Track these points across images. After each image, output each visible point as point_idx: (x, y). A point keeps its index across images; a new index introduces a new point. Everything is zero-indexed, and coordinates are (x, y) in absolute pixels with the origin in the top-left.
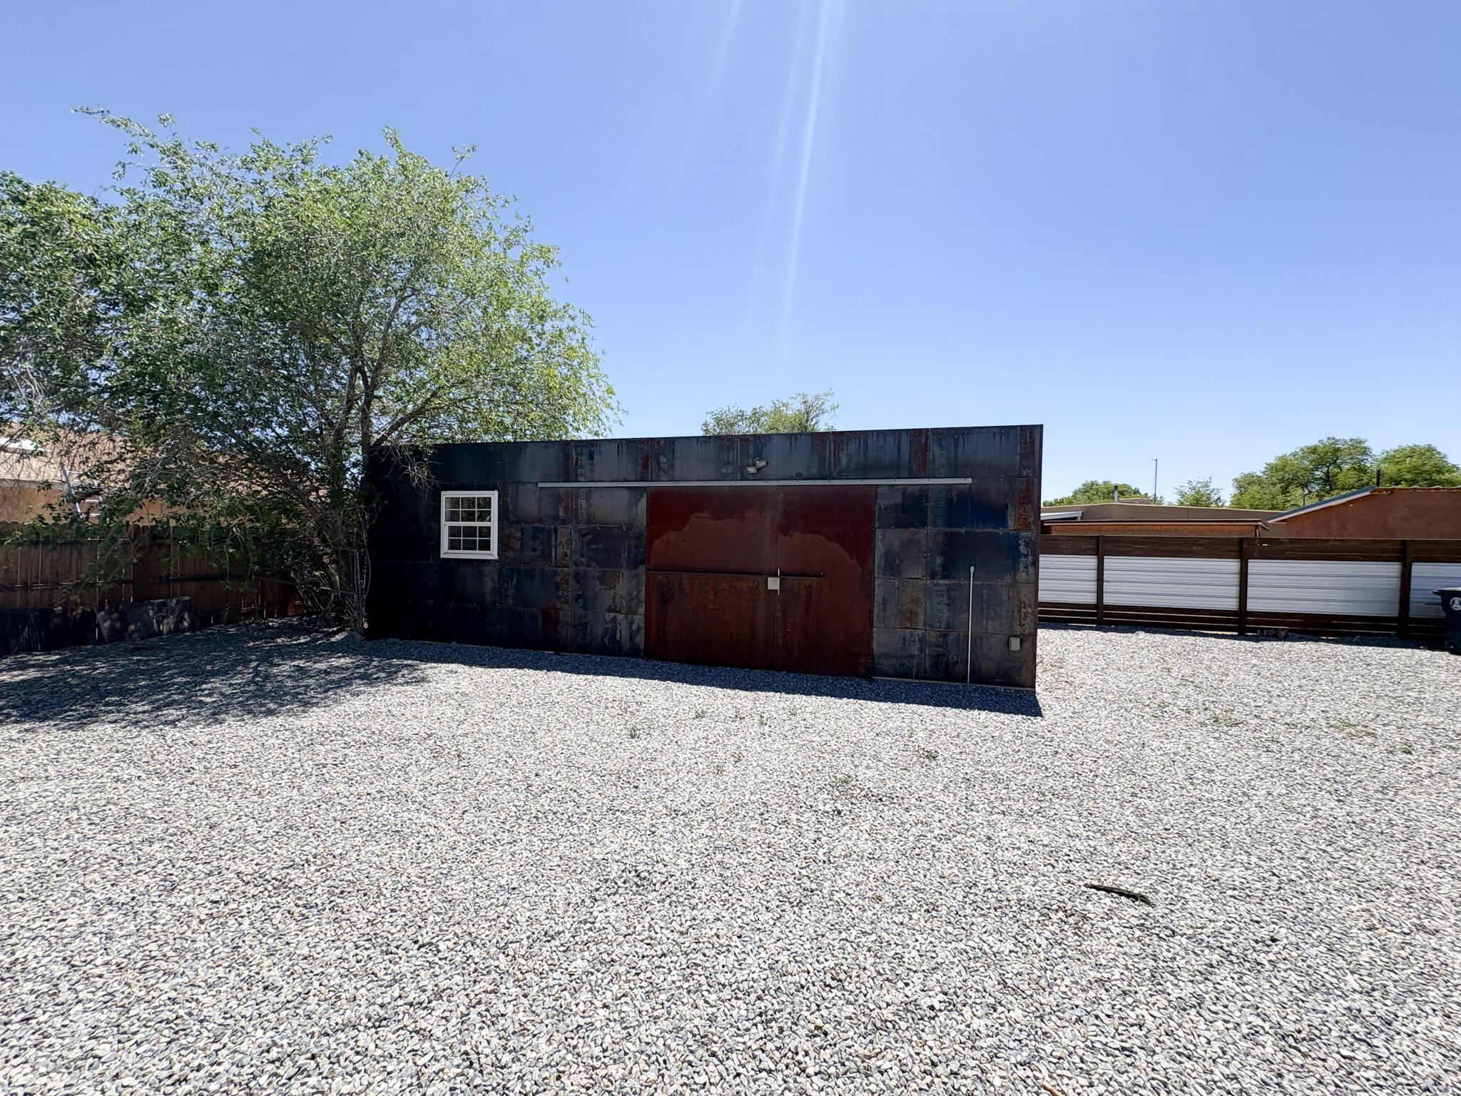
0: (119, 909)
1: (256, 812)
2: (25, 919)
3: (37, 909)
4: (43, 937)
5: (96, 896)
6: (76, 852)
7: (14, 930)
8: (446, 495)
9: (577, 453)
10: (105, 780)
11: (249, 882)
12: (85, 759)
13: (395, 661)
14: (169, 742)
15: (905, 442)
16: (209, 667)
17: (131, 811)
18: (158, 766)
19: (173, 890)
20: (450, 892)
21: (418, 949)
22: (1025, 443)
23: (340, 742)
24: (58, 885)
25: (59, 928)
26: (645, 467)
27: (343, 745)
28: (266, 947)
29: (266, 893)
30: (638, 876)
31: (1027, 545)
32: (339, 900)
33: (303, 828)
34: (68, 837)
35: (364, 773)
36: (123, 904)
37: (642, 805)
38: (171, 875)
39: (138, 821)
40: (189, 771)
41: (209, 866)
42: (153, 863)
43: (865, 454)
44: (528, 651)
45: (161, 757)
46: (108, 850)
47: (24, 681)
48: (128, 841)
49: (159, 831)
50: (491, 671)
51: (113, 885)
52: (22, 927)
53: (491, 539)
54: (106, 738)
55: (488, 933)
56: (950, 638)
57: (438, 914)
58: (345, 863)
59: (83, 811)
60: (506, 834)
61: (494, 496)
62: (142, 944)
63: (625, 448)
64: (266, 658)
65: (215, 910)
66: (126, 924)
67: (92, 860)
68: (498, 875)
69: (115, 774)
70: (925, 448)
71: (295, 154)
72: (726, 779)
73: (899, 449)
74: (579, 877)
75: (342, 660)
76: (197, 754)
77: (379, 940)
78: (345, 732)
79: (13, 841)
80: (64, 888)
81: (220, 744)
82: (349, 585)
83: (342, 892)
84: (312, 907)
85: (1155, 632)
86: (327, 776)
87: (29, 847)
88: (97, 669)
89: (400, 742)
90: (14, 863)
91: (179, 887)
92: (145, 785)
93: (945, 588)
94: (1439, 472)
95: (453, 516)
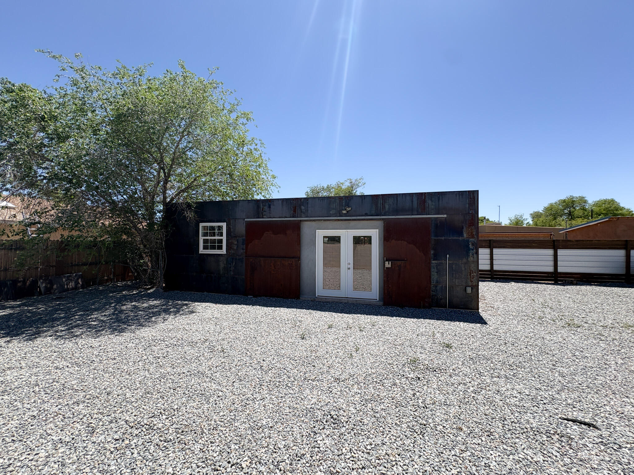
0: (66, 445)
1: (129, 385)
2: (16, 454)
3: (22, 447)
4: (28, 466)
5: (54, 438)
6: (40, 411)
7: (11, 462)
8: (202, 225)
9: (263, 205)
10: (51, 368)
11: (132, 427)
12: (39, 357)
13: (179, 302)
14: (80, 346)
15: (415, 199)
16: (93, 307)
17: (66, 385)
18: (76, 360)
19: (93, 432)
20: (238, 430)
21: (231, 467)
22: (471, 198)
23: (163, 345)
24: (32, 431)
25: (35, 459)
26: (295, 211)
27: (165, 346)
28: (149, 468)
29: (142, 433)
30: (332, 417)
31: (473, 245)
32: (182, 437)
33: (154, 393)
34: (35, 402)
35: (179, 361)
36: (68, 442)
37: (320, 376)
38: (91, 423)
39: (70, 391)
40: (92, 362)
41: (110, 417)
42: (81, 417)
43: (397, 204)
44: (241, 296)
45: (76, 355)
46: (56, 409)
47: (5, 315)
48: (66, 403)
49: (81, 397)
50: (226, 306)
51: (61, 431)
52: (15, 459)
53: (223, 244)
54: (49, 345)
55: (266, 455)
56: (438, 288)
57: (236, 444)
58: (180, 413)
59: (41, 386)
60: (258, 395)
61: (224, 225)
62: (82, 468)
63: (285, 202)
64: (120, 301)
65: (118, 445)
66: (71, 455)
67: (49, 416)
68: (260, 419)
69: (55, 365)
70: (424, 201)
71: (136, 72)
72: (356, 361)
73: (412, 202)
74: (302, 419)
75: (155, 302)
76: (95, 353)
77: (208, 461)
78: (165, 339)
79: (6, 405)
80: (36, 433)
81: (105, 347)
82: (156, 266)
83: (183, 432)
84: (168, 441)
85: (518, 282)
86: (161, 363)
87: (15, 408)
88: (40, 308)
89: (192, 344)
90: (8, 419)
91: (96, 431)
92: (71, 370)
93: (435, 265)
94: (617, 210)
95: (205, 234)
